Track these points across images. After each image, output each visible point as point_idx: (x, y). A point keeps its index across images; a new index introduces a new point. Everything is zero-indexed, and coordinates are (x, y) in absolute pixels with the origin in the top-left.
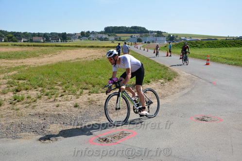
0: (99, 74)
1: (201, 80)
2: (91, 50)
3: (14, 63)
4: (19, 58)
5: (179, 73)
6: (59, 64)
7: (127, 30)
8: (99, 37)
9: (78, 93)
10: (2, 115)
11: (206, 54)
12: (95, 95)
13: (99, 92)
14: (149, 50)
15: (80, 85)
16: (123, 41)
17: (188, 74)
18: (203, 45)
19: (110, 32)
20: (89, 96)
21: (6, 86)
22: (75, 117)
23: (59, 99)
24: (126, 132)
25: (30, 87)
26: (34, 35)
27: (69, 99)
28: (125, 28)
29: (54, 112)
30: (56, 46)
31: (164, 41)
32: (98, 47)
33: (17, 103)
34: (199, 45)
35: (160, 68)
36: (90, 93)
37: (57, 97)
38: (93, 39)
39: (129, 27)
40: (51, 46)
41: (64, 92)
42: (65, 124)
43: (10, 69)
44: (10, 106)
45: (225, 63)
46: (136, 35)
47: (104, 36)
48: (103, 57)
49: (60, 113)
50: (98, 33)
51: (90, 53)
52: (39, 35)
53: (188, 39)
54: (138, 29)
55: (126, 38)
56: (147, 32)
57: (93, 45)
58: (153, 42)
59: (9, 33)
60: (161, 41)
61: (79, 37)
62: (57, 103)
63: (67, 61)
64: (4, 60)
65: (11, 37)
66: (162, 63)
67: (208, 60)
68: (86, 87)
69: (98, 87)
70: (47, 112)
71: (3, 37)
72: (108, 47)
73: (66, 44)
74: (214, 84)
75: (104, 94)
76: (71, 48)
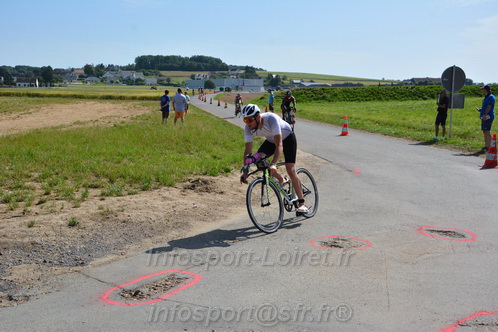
0: (124, 156)
1: (331, 165)
2: (108, 105)
6: (35, 136)
7: (183, 64)
8: (125, 77)
9: (78, 196)
11: (341, 114)
12: (113, 198)
13: (124, 192)
14: (229, 105)
15: (81, 178)
16: (175, 86)
17: (307, 155)
18: (336, 95)
19: (147, 68)
20: (102, 203)
22: (70, 248)
23: (35, 209)
24: (181, 276)
27: (58, 208)
28: (180, 58)
29: (23, 237)
30: (29, 95)
31: (259, 87)
32: (121, 98)
34: (329, 96)
36: (103, 196)
37: (29, 205)
38: (112, 82)
39: (187, 58)
40: (18, 95)
41: (47, 194)
42: (48, 264)
45: (378, 132)
46: (202, 74)
47: (135, 76)
48: (132, 118)
49: (37, 240)
50: (123, 68)
51: (105, 110)
53: (307, 84)
54: (207, 62)
55: (180, 80)
56: (225, 68)
57: (110, 94)
58: (237, 88)
60: (252, 88)
61: (81, 77)
62: (28, 219)
63: (52, 128)
67: (345, 126)
68: (95, 183)
69: (122, 183)
70: (5, 239)
72: (143, 98)
73: (52, 92)
74: (357, 174)
75: (134, 198)
76: (62, 100)
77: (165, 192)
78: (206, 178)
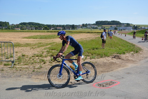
2: (88, 34)
3: (49, 41)
4: (51, 38)
5: (142, 48)
7: (109, 23)
8: (93, 27)
10: (46, 68)
12: (93, 59)
14: (122, 34)
19: (99, 24)
20: (91, 60)
21: (46, 53)
24: (113, 81)
26: (58, 26)
28: (108, 21)
30: (69, 32)
31: (131, 29)
32: (92, 32)
33: (53, 62)
35: (130, 45)
38: (89, 28)
39: (110, 21)
43: (47, 44)
44: (50, 63)
46: (114, 26)
47: (95, 26)
48: (95, 38)
50: (92, 25)
51: (88, 36)
52: (60, 26)
53: (146, 28)
54: (115, 22)
55: (108, 28)
56: (121, 24)
57: (89, 31)
58: (124, 29)
59: (45, 25)
60: (129, 29)
61: (81, 27)
64: (43, 40)
65: (46, 27)
66: (130, 42)
68: (88, 55)
69: (95, 55)
71: (42, 27)
72: (98, 33)
73: (75, 31)
75: (99, 60)
76: (77, 33)
77: (107, 58)
78: (118, 55)
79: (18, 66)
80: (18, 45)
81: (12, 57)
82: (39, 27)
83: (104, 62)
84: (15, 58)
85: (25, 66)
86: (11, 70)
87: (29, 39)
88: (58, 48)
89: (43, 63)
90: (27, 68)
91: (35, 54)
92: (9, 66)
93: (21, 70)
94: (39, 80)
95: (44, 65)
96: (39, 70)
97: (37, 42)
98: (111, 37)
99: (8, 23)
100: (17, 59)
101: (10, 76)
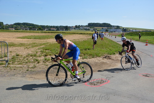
1: (143, 54)
2: (81, 35)
3: (43, 41)
4: (45, 39)
7: (100, 25)
8: (85, 28)
10: (40, 68)
11: (145, 39)
12: (85, 59)
13: (88, 58)
14: (112, 36)
16: (98, 31)
18: (143, 34)
19: (91, 26)
20: (83, 60)
21: (40, 53)
24: (104, 80)
25: (51, 54)
26: (51, 27)
28: (99, 24)
30: (63, 33)
32: (84, 34)
33: (47, 62)
36: (83, 58)
38: (82, 30)
40: (60, 33)
43: (41, 45)
44: (43, 63)
46: (105, 28)
47: (88, 28)
50: (85, 26)
51: (80, 37)
52: (54, 27)
53: (134, 31)
54: (106, 24)
55: (99, 29)
56: (111, 26)
57: (82, 33)
58: (114, 32)
59: (39, 26)
60: (118, 32)
61: (74, 28)
64: (37, 40)
65: (40, 28)
67: (147, 43)
68: (81, 55)
69: (87, 55)
71: (37, 28)
72: (90, 34)
73: (68, 32)
74: (152, 56)
75: (91, 59)
76: (70, 34)
77: (98, 58)
78: (109, 55)
79: (12, 66)
80: (13, 45)
81: (6, 56)
82: (34, 27)
83: (95, 62)
84: (9, 57)
85: (20, 65)
86: (5, 69)
87: (24, 39)
88: (52, 48)
89: (37, 62)
90: (21, 67)
91: (29, 54)
92: (3, 66)
93: (15, 69)
94: (33, 79)
95: (38, 64)
96: (33, 69)
97: (31, 42)
98: (102, 39)
99: (2, 23)
100: (11, 58)
101: (4, 76)
